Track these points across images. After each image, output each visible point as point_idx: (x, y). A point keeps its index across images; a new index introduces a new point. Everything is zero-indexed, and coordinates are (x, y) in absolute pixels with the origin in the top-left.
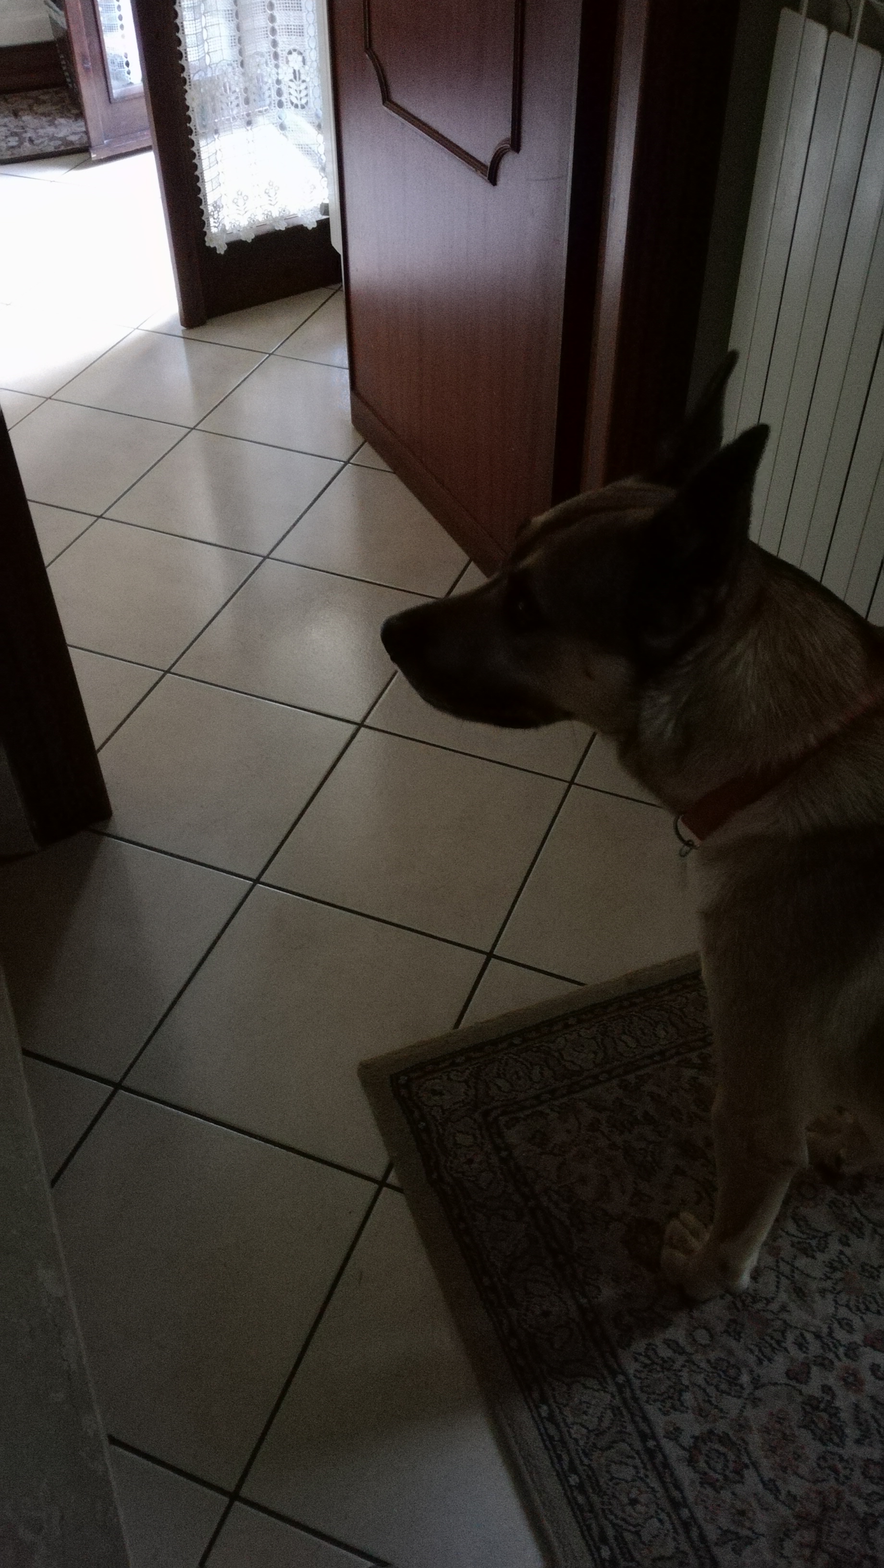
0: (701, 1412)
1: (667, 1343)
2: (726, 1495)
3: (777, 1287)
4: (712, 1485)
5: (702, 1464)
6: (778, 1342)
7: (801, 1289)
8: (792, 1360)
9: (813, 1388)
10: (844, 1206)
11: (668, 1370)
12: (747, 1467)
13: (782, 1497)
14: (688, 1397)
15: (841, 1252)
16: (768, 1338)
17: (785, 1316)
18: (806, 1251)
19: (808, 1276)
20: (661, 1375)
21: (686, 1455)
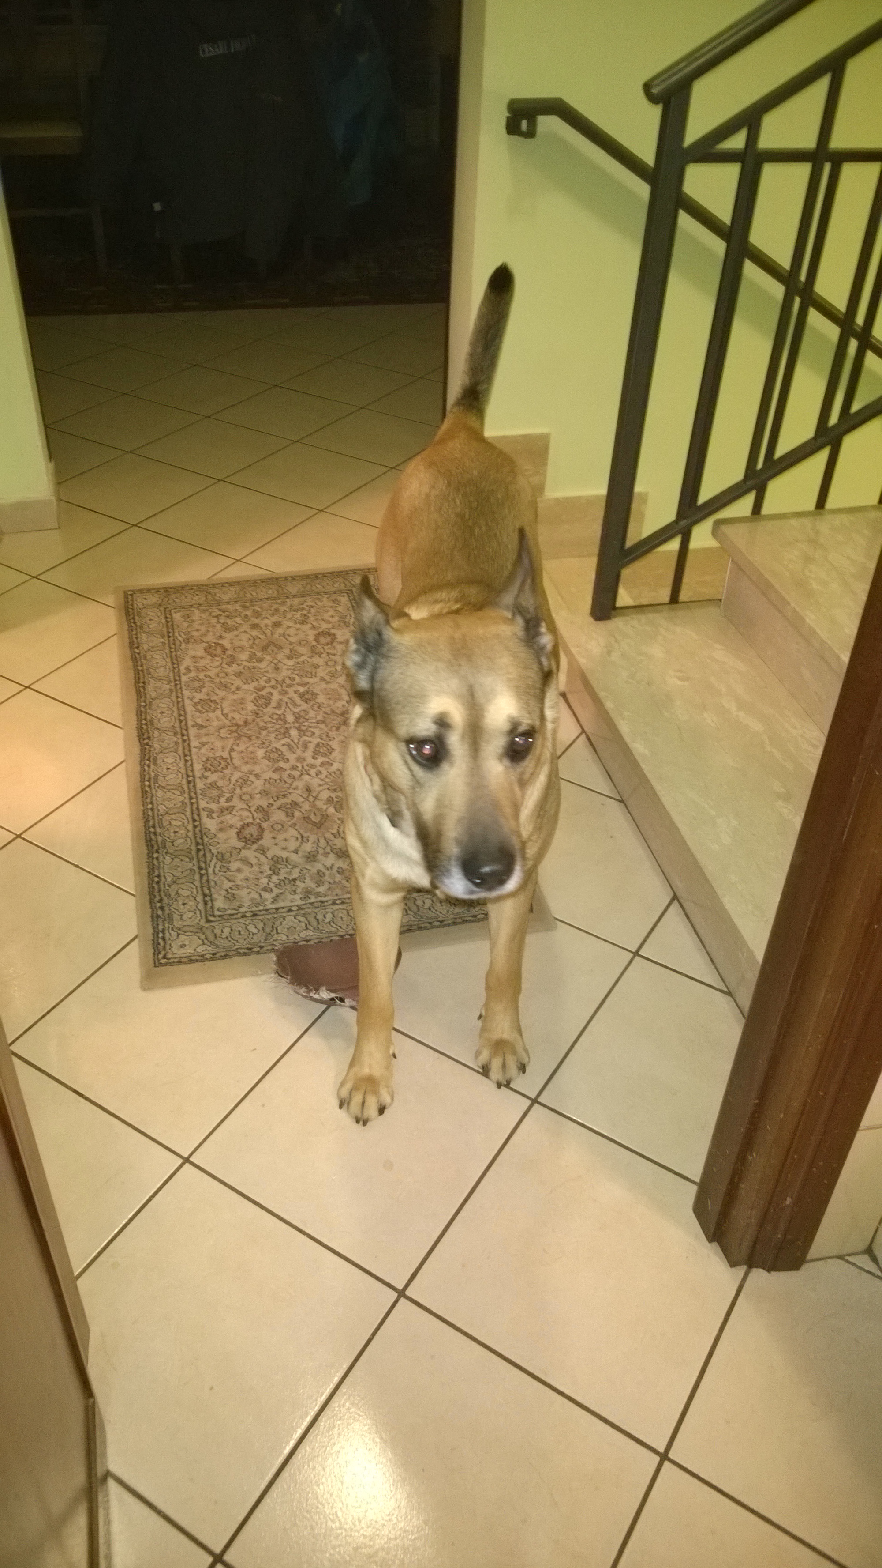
3: (319, 793)
7: (307, 790)
8: (326, 769)
9: (321, 760)
10: (260, 819)
17: (321, 783)
18: (295, 804)
19: (300, 795)
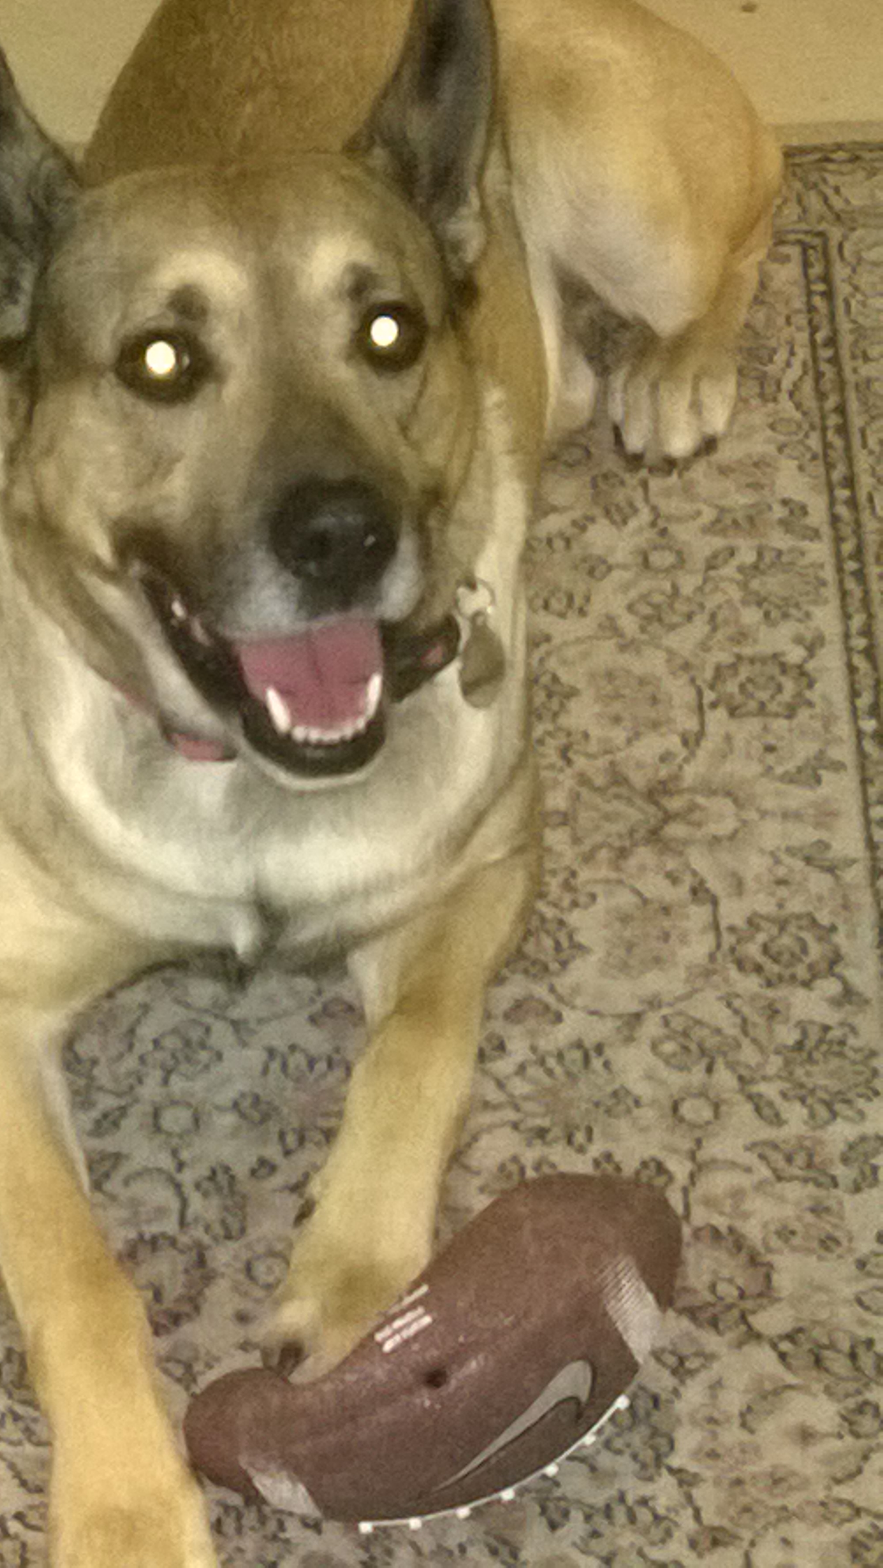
0: (773, 1012)
1: (777, 1120)
2: (796, 906)
4: (814, 923)
5: (816, 950)
6: (542, 1062)
11: (802, 1086)
12: (732, 929)
13: (688, 881)
14: (788, 1036)
15: (287, 1153)
16: (558, 1070)
20: (823, 1082)
21: (837, 969)
